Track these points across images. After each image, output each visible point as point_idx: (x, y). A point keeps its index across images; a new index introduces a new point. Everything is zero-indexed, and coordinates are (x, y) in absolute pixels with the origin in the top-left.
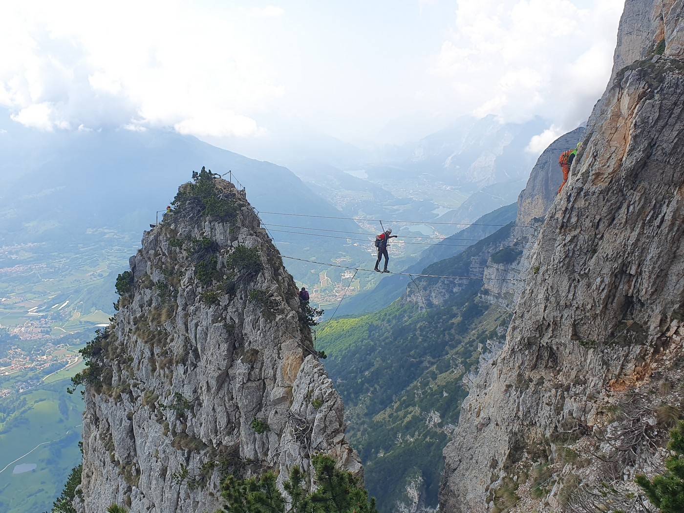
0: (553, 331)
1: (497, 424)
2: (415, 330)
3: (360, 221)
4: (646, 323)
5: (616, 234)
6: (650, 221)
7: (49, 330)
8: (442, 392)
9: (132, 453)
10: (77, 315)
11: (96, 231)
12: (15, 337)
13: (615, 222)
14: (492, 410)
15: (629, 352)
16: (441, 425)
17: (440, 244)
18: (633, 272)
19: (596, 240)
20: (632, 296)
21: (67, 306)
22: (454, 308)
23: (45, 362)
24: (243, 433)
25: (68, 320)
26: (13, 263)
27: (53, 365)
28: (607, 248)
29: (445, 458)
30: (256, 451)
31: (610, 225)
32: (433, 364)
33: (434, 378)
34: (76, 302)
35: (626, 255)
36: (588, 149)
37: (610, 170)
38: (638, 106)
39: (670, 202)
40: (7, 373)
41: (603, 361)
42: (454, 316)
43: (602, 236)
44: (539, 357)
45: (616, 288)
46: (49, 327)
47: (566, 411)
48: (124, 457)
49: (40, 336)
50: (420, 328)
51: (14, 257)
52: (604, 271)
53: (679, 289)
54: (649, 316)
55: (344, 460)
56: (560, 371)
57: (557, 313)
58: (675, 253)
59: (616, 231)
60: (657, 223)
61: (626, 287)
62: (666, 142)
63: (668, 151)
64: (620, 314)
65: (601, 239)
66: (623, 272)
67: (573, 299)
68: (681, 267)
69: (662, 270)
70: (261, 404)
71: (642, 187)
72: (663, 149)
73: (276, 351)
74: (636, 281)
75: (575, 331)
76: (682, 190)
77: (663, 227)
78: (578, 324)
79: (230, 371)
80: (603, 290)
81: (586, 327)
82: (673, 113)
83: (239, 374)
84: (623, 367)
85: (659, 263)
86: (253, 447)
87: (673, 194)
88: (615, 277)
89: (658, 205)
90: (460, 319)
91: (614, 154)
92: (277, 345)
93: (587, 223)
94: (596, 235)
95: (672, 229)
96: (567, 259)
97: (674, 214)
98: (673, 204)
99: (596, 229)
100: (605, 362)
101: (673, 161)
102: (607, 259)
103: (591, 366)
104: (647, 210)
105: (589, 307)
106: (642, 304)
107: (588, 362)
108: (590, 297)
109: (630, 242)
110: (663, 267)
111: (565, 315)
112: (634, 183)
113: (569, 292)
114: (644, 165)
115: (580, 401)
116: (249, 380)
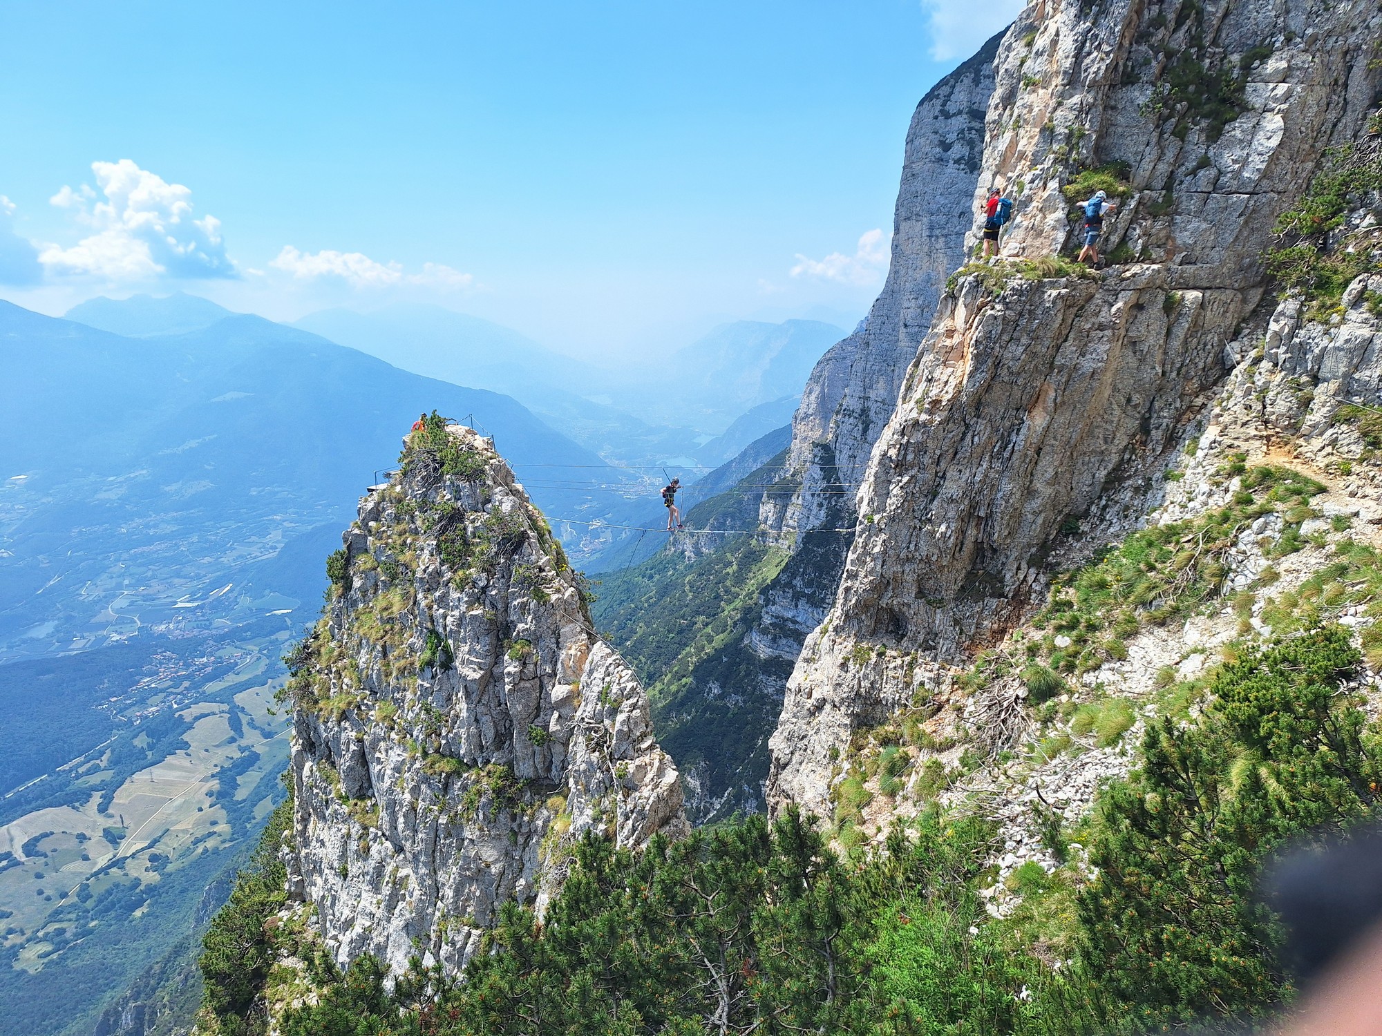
0: (893, 590)
1: (835, 706)
2: (684, 585)
3: (606, 457)
4: (1000, 572)
5: (960, 471)
6: (999, 453)
7: (207, 623)
8: (721, 657)
9: (366, 785)
10: (245, 601)
11: (263, 491)
12: (162, 635)
13: (958, 457)
14: (826, 688)
15: (983, 608)
16: (721, 697)
17: (706, 479)
18: (982, 514)
19: (937, 479)
20: (982, 542)
21: (231, 591)
22: (729, 555)
23: (205, 665)
24: (517, 747)
25: (233, 609)
26: (150, 540)
27: (216, 669)
28: (952, 487)
29: (772, 751)
30: (535, 767)
31: (953, 459)
32: (707, 624)
33: (710, 642)
34: (242, 585)
35: (973, 495)
36: (919, 371)
37: (949, 396)
38: (978, 318)
39: (1019, 430)
40: (153, 686)
41: (955, 620)
42: (730, 564)
43: (944, 474)
44: (878, 621)
45: (964, 533)
46: (208, 620)
47: (916, 683)
48: (355, 790)
49: (196, 632)
50: (689, 582)
51: (152, 532)
52: (949, 515)
53: (1035, 530)
54: (1003, 564)
55: (655, 769)
56: (903, 636)
57: (898, 568)
58: (1028, 488)
59: (960, 468)
60: (1006, 455)
61: (975, 532)
62: (1013, 359)
63: (1014, 369)
64: (969, 564)
65: (944, 477)
66: (970, 515)
67: (916, 550)
68: (1036, 504)
69: (1015, 509)
70: (538, 708)
71: (987, 414)
72: (1009, 367)
73: (553, 640)
74: (986, 525)
75: (919, 588)
76: (1033, 414)
77: (1015, 457)
78: (922, 579)
79: (496, 670)
80: (949, 537)
81: (931, 582)
82: (1018, 325)
83: (509, 673)
84: (978, 625)
85: (1011, 501)
86: (531, 763)
87: (1022, 419)
88: (963, 521)
89: (1006, 434)
90: (735, 567)
91: (952, 377)
92: (554, 632)
93: (927, 460)
94: (936, 473)
95: (1024, 461)
96: (906, 504)
97: (1026, 443)
98: (1024, 431)
99: (937, 465)
100: (957, 622)
101: (1021, 381)
102: (951, 500)
103: (941, 628)
104: (995, 439)
105: (934, 558)
106: (995, 551)
107: (937, 622)
108: (936, 547)
109: (978, 479)
110: (1017, 505)
111: (907, 569)
112: (977, 409)
113: (910, 543)
114: (989, 388)
115: (931, 671)
116: (521, 679)
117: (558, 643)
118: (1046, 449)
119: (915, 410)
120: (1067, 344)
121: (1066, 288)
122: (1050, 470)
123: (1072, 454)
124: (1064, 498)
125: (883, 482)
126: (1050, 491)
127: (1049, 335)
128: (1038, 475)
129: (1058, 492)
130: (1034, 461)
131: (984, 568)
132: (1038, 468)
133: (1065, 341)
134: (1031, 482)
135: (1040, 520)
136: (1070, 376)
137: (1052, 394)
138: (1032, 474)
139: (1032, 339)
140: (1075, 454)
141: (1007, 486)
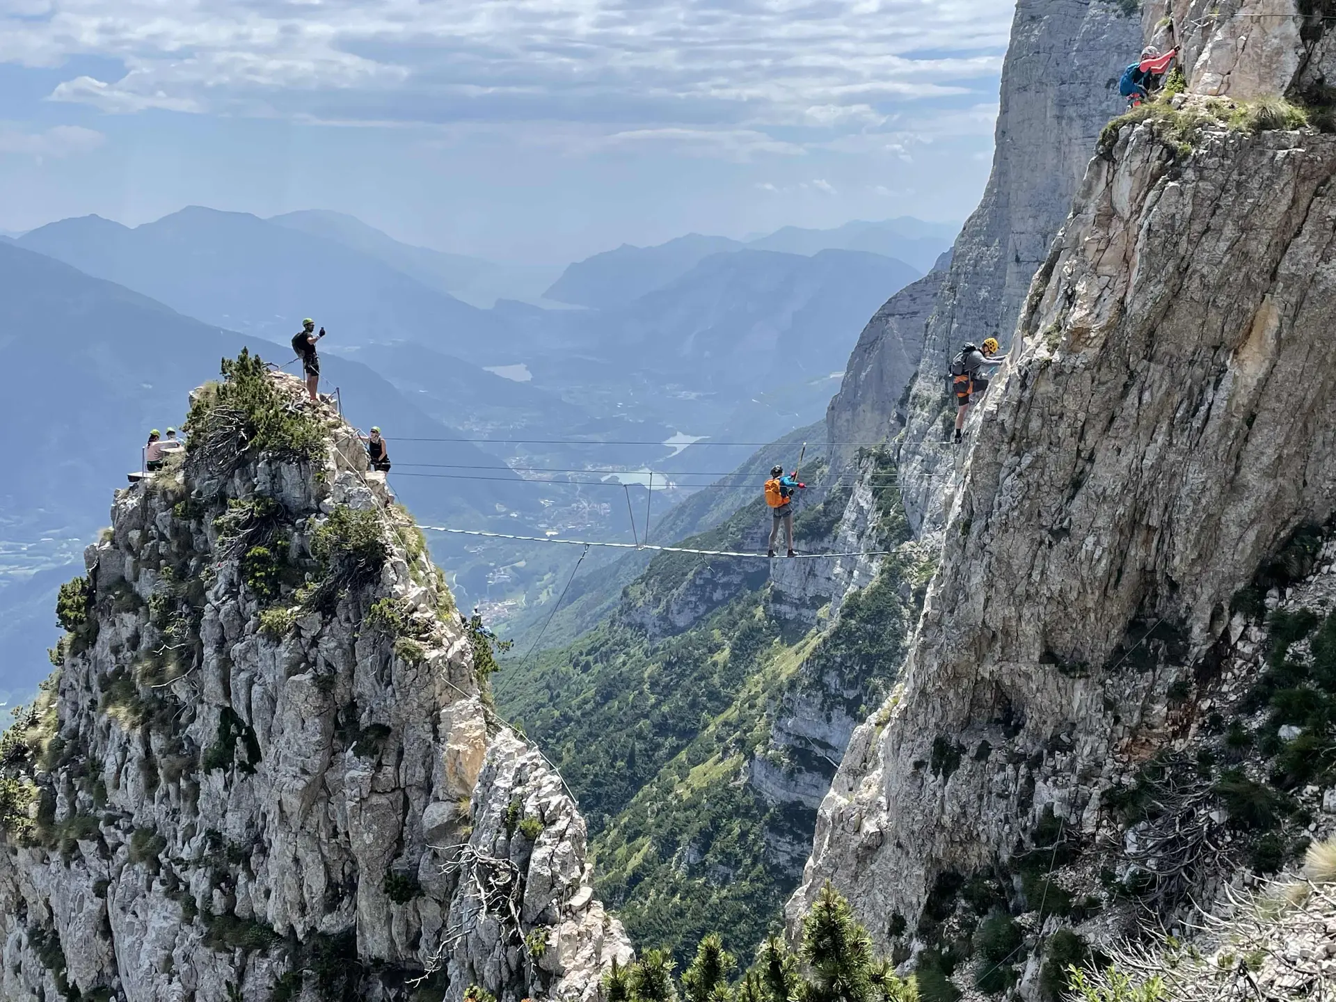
0: (1003, 648)
1: (899, 845)
4: (1183, 622)
5: (1119, 450)
6: (1184, 420)
9: (108, 970)
13: (1115, 425)
15: (1154, 682)
16: (701, 869)
18: (1154, 522)
19: (1080, 462)
20: (1154, 570)
22: (717, 633)
24: (362, 905)
28: (1104, 477)
30: (392, 941)
31: (1106, 429)
32: (679, 748)
35: (1140, 489)
36: (1052, 284)
37: (1102, 323)
38: (1152, 193)
39: (1218, 383)
41: (1106, 701)
43: (1092, 454)
44: (976, 702)
45: (1123, 555)
47: (1038, 807)
48: (89, 978)
50: (651, 677)
52: (1100, 523)
53: (1243, 551)
54: (1189, 608)
56: (1019, 727)
57: (1011, 611)
58: (1232, 481)
59: (1118, 443)
60: (1196, 424)
61: (1142, 553)
62: (1209, 262)
63: (1211, 280)
64: (1130, 608)
65: (1091, 459)
66: (1134, 524)
67: (1042, 582)
68: (1245, 508)
69: (1210, 516)
70: (400, 841)
71: (1166, 353)
72: (1203, 276)
73: (428, 727)
74: (1161, 540)
75: (1047, 647)
76: (1243, 356)
77: (1209, 429)
78: (1051, 631)
79: (330, 776)
80: (1099, 560)
81: (1067, 636)
82: (1218, 206)
83: (353, 780)
84: (1144, 711)
85: (1204, 501)
86: (385, 934)
87: (1224, 365)
88: (1121, 532)
89: (1196, 390)
90: (727, 652)
91: (1107, 292)
92: (430, 713)
93: (1063, 430)
94: (1079, 451)
95: (1226, 435)
96: (1027, 503)
97: (1229, 404)
98: (1226, 383)
99: (1080, 441)
100: (1109, 705)
101: (1222, 300)
102: (1102, 498)
103: (1083, 713)
104: (1177, 398)
105: (1073, 596)
106: (1174, 586)
107: (1076, 706)
108: (1075, 576)
109: (1148, 462)
110: (1212, 510)
111: (1026, 613)
112: (1149, 346)
113: (1032, 568)
114: (1167, 311)
115: (1065, 786)
116: (373, 791)
117: (435, 731)
118: (1264, 416)
119: (1044, 346)
120: (1300, 240)
121: (1299, 146)
122: (1270, 451)
123: (1305, 426)
124: (1291, 500)
125: (988, 465)
126: (1268, 486)
127: (1270, 224)
128: (1248, 459)
129: (1282, 489)
130: (1242, 436)
131: (1156, 615)
132: (1250, 447)
133: (1298, 234)
134: (1237, 470)
135: (1251, 536)
136: (1304, 295)
137: (1274, 323)
138: (1238, 457)
139: (1243, 230)
140: (1310, 426)
141: (1195, 476)
